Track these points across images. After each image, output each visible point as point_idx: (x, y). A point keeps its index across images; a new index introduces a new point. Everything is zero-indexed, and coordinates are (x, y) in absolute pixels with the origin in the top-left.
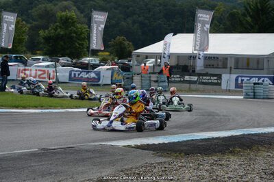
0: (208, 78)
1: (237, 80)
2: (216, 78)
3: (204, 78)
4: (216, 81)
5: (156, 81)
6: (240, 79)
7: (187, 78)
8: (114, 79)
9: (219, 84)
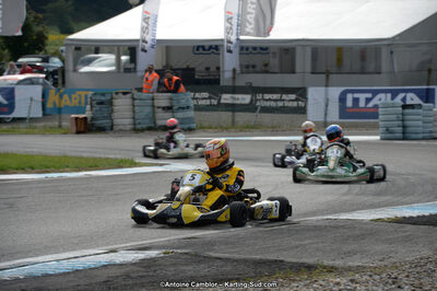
0: (275, 96)
1: (342, 99)
2: (293, 97)
3: (267, 96)
4: (295, 104)
5: (169, 109)
6: (350, 97)
7: (226, 98)
8: (49, 105)
9: (302, 111)
